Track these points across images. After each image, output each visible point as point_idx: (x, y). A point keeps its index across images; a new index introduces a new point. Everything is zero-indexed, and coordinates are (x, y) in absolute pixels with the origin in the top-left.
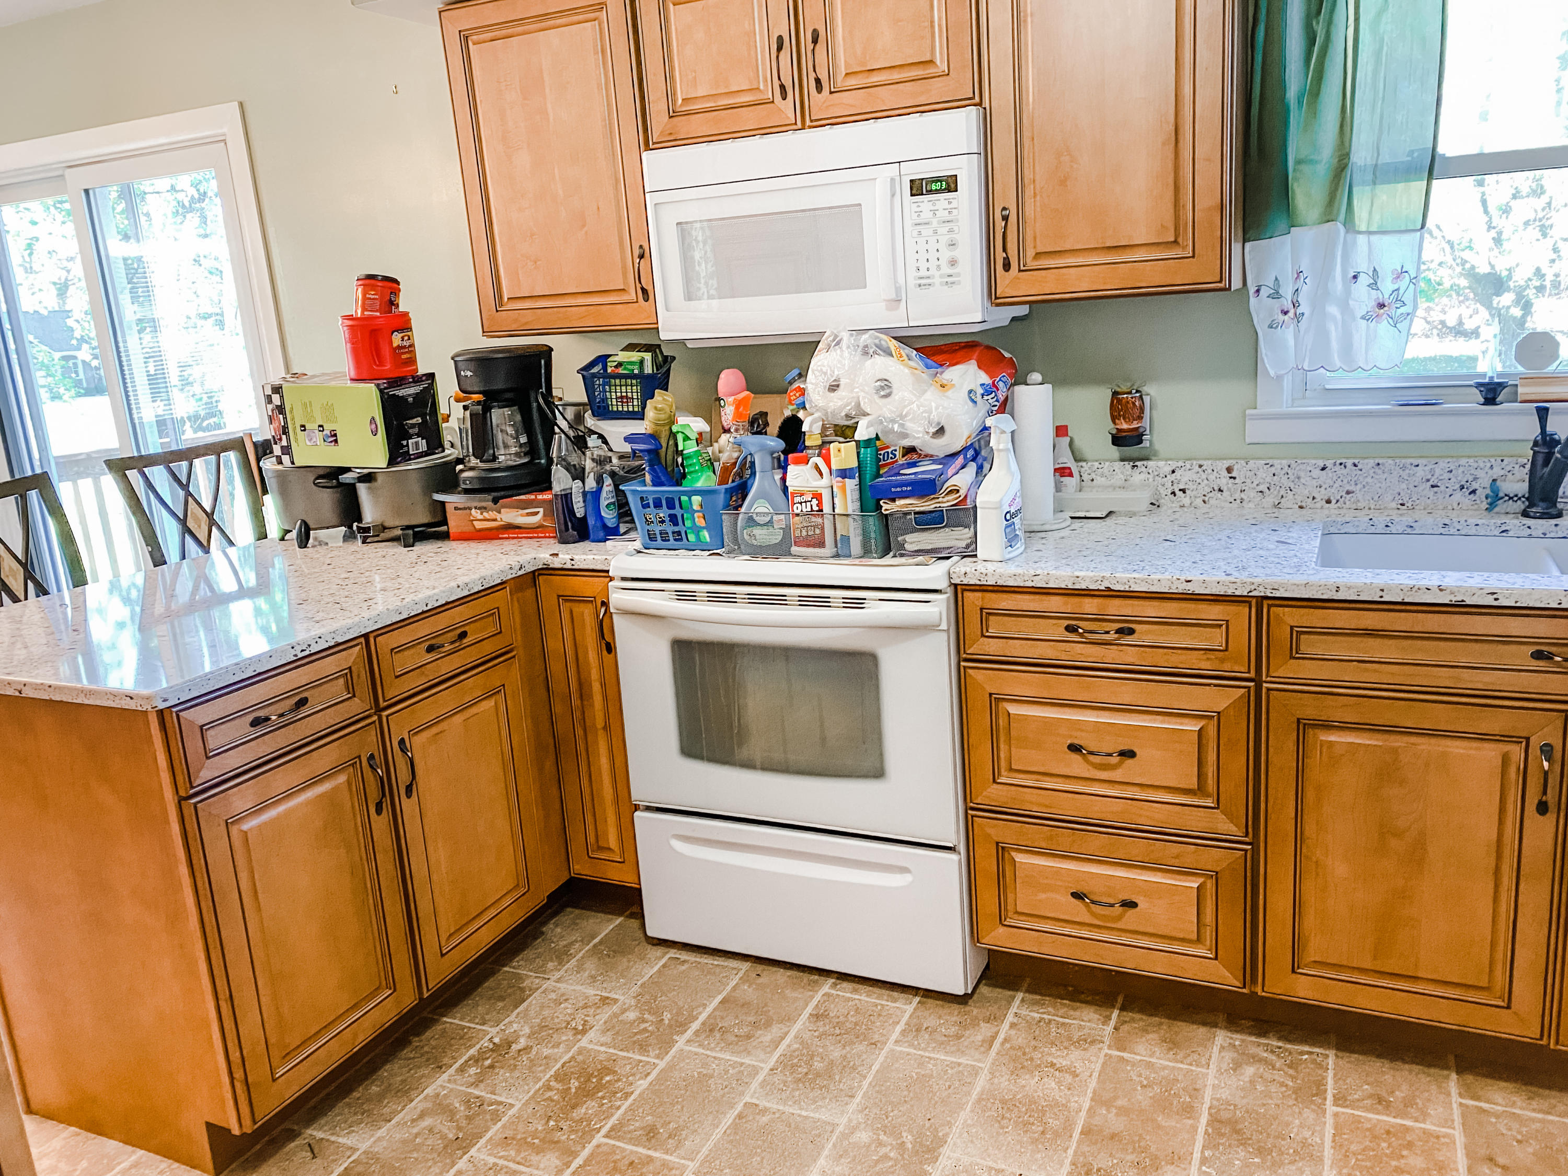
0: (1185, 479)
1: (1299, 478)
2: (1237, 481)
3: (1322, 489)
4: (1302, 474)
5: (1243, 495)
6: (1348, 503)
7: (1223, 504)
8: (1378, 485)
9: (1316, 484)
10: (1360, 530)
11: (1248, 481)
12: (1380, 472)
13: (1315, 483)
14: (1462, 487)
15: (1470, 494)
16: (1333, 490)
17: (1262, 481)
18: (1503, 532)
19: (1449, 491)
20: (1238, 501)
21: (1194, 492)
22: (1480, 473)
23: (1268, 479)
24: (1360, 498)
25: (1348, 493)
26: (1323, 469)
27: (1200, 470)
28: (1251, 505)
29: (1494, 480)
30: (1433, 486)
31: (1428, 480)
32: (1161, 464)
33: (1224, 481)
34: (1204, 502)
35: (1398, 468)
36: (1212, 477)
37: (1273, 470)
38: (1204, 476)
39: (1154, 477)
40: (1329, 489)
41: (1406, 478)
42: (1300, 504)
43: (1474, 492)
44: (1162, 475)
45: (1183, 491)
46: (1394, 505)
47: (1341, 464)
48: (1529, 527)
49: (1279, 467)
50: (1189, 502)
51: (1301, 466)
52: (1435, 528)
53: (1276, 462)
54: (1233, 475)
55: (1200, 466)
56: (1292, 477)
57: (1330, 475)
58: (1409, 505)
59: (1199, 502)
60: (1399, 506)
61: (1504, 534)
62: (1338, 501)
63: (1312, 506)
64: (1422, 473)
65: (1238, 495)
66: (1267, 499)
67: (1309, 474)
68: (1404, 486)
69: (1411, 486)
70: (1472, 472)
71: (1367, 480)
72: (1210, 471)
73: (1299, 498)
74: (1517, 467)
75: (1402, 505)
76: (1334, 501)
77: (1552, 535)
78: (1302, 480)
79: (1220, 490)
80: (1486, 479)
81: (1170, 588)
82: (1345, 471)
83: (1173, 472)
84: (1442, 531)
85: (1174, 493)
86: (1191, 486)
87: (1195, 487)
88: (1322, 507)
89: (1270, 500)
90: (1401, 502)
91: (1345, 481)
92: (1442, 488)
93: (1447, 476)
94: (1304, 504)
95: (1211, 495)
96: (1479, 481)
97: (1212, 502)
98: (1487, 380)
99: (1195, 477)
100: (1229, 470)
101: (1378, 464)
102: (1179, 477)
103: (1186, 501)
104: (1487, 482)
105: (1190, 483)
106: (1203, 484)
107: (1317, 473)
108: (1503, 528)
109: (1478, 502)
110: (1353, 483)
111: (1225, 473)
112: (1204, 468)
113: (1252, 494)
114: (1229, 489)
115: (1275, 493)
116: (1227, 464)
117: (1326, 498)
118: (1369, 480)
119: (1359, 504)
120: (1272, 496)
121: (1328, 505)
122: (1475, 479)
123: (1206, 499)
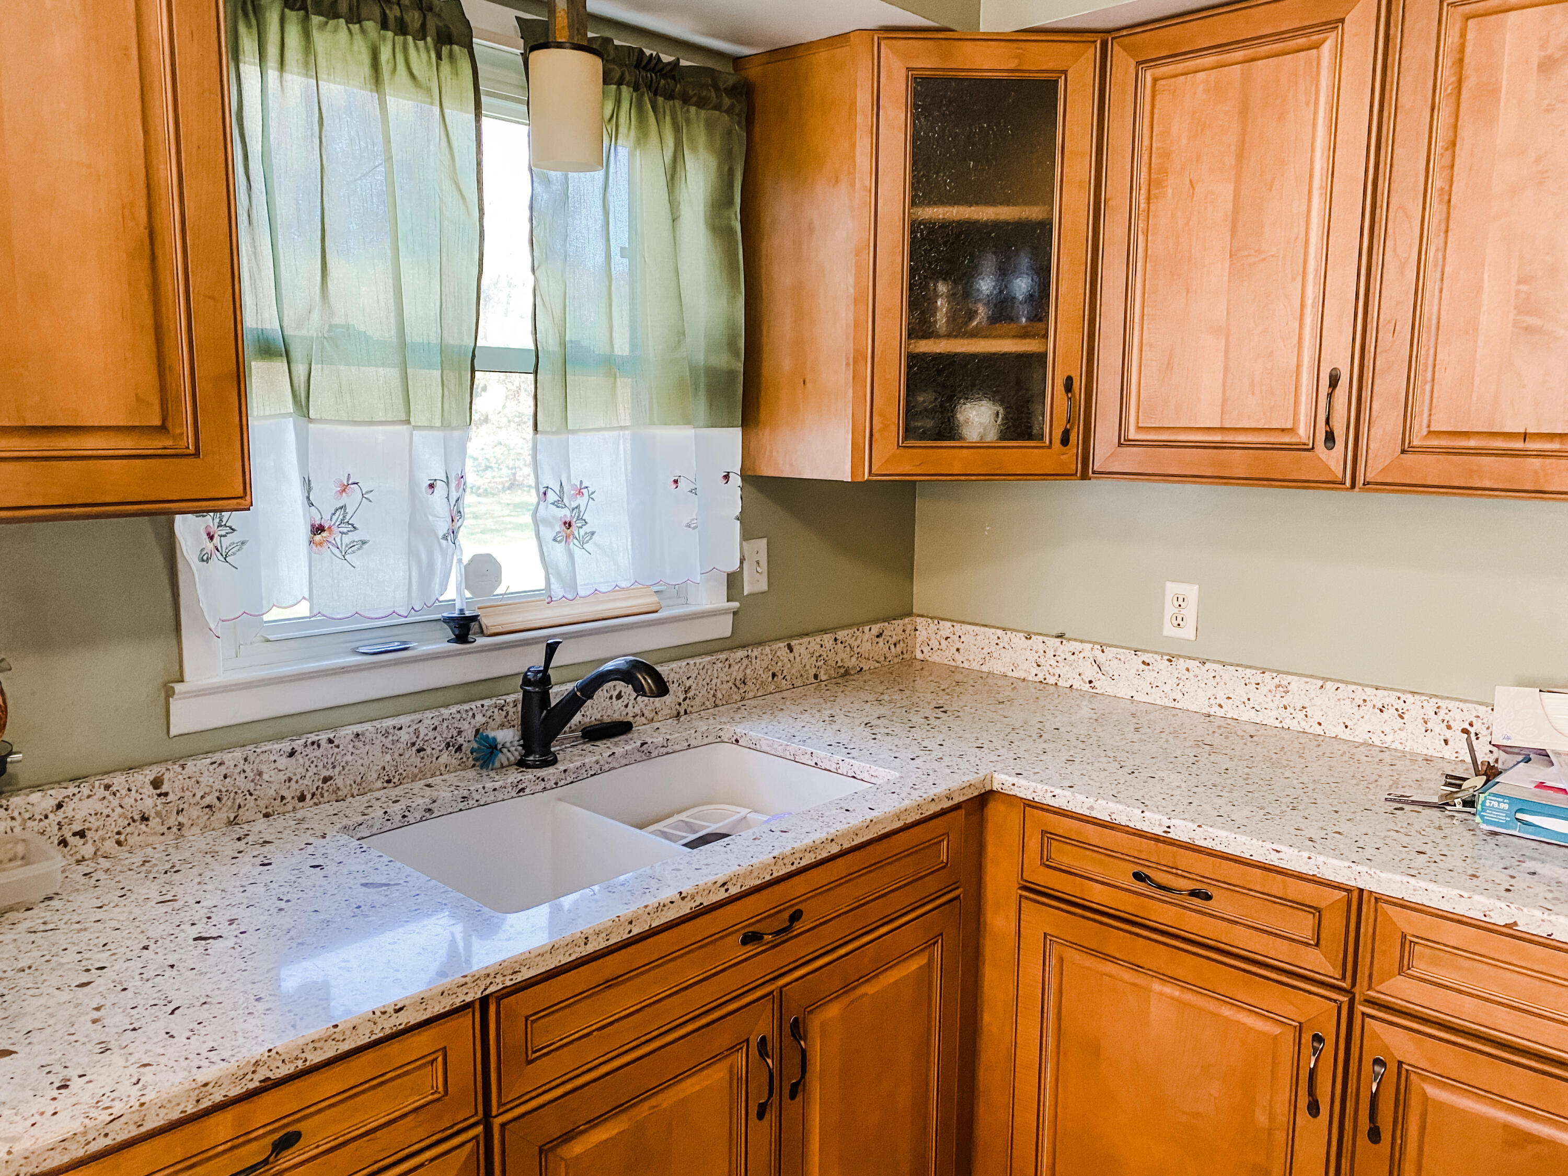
0: (79, 816)
1: (260, 774)
2: (169, 798)
3: (293, 782)
4: (264, 768)
5: (180, 818)
6: (326, 794)
7: (151, 840)
8: (360, 762)
9: (285, 777)
10: (374, 831)
11: (188, 794)
12: (360, 744)
13: (282, 777)
14: (448, 745)
15: (456, 752)
16: (305, 782)
17: (208, 790)
18: (519, 791)
19: (436, 754)
20: (175, 829)
21: (100, 833)
22: (465, 726)
23: (217, 785)
24: (340, 784)
25: (325, 780)
26: (292, 754)
27: (107, 793)
28: (196, 830)
29: (477, 731)
30: (419, 751)
31: (413, 744)
32: (36, 797)
33: (149, 803)
34: (119, 843)
35: (379, 736)
36: (128, 801)
37: (223, 770)
38: (115, 802)
39: (24, 821)
40: (301, 782)
41: (390, 746)
42: (264, 811)
43: (459, 749)
44: (38, 817)
45: (81, 834)
46: (379, 784)
47: (313, 743)
48: (543, 780)
49: (232, 764)
50: (93, 850)
51: (262, 757)
52: (454, 804)
53: (226, 757)
54: (165, 789)
55: (107, 787)
56: (251, 775)
57: (301, 761)
58: (396, 780)
59: (110, 845)
60: (385, 784)
61: (521, 794)
62: (313, 795)
63: (281, 810)
64: (407, 737)
65: (172, 821)
66: (218, 815)
67: (273, 766)
68: (388, 757)
69: (396, 756)
70: (456, 725)
71: (345, 758)
72: (124, 792)
73: (262, 803)
74: (496, 710)
75: (389, 781)
76: (309, 796)
77: (563, 782)
78: (266, 777)
79: (145, 819)
80: (469, 732)
81: (372, 1033)
82: (318, 753)
83: (59, 806)
84: (461, 806)
85: (63, 842)
86: (94, 823)
87: (101, 823)
88: (294, 809)
89: (223, 815)
90: (386, 778)
91: (321, 765)
92: (429, 751)
93: (431, 735)
94: (270, 810)
95: (129, 829)
96: (463, 734)
97: (132, 840)
98: (456, 614)
99: (99, 807)
100: (156, 783)
101: (358, 735)
102: (70, 814)
103: (87, 850)
104: (469, 734)
105: (92, 819)
106: (115, 816)
107: (283, 762)
108: (520, 787)
109: (465, 759)
110: (330, 766)
111: (149, 790)
112: (114, 789)
113: (195, 812)
114: (158, 814)
115: (229, 803)
116: (150, 774)
117: (298, 794)
118: (349, 758)
119: (340, 793)
120: (225, 809)
121: (301, 804)
122: (460, 733)
123: (122, 838)
